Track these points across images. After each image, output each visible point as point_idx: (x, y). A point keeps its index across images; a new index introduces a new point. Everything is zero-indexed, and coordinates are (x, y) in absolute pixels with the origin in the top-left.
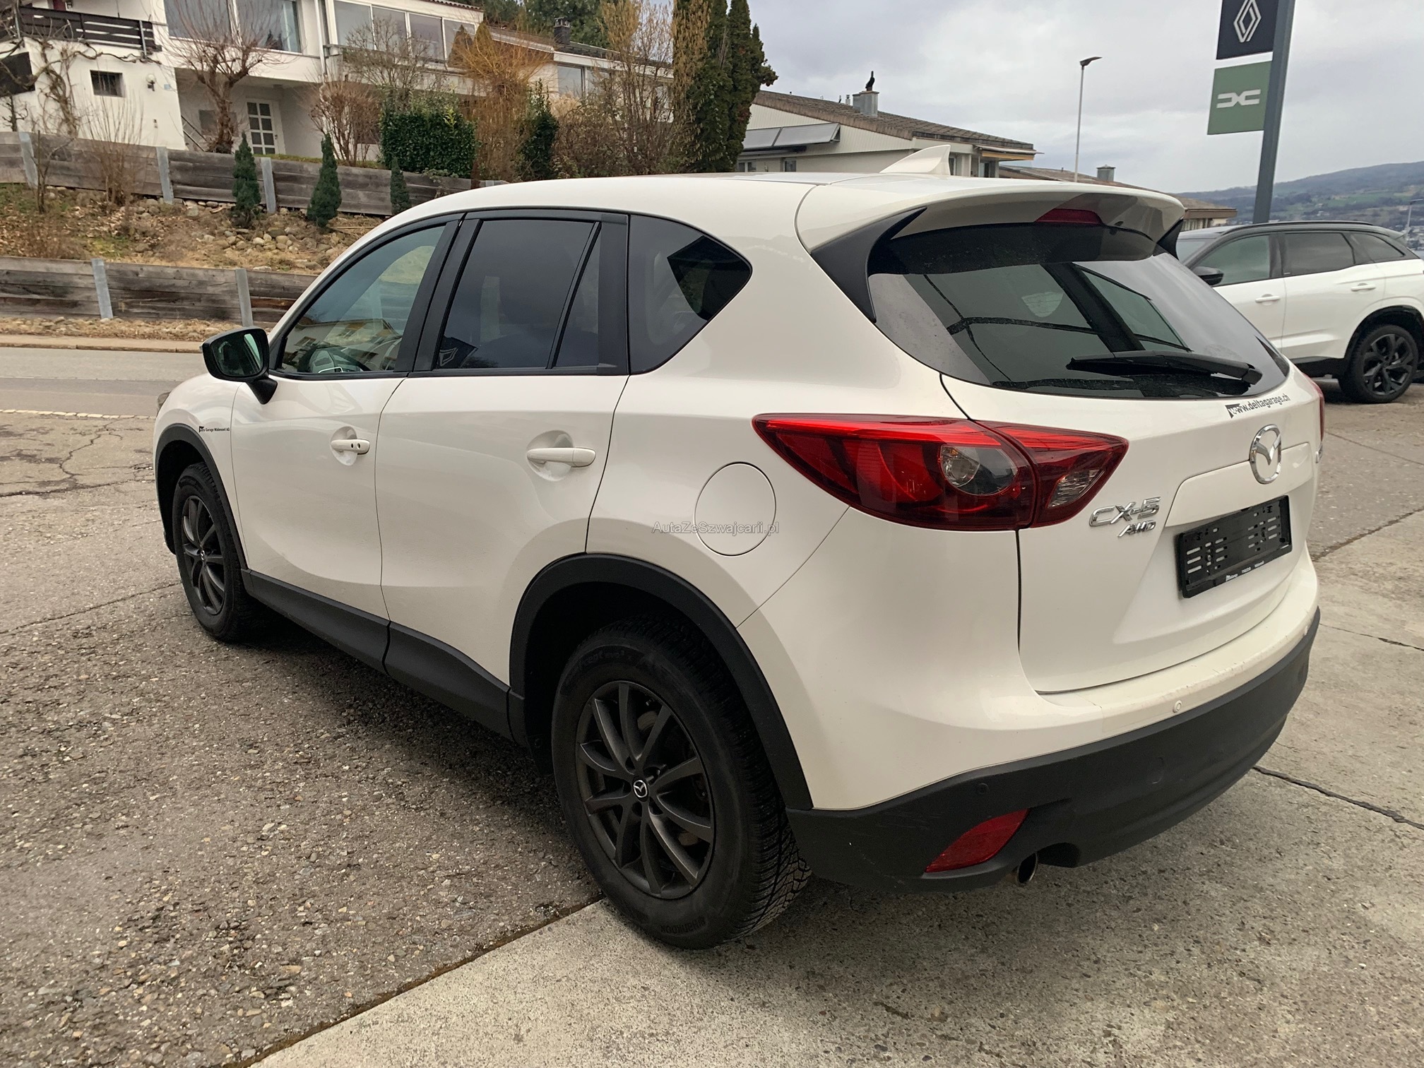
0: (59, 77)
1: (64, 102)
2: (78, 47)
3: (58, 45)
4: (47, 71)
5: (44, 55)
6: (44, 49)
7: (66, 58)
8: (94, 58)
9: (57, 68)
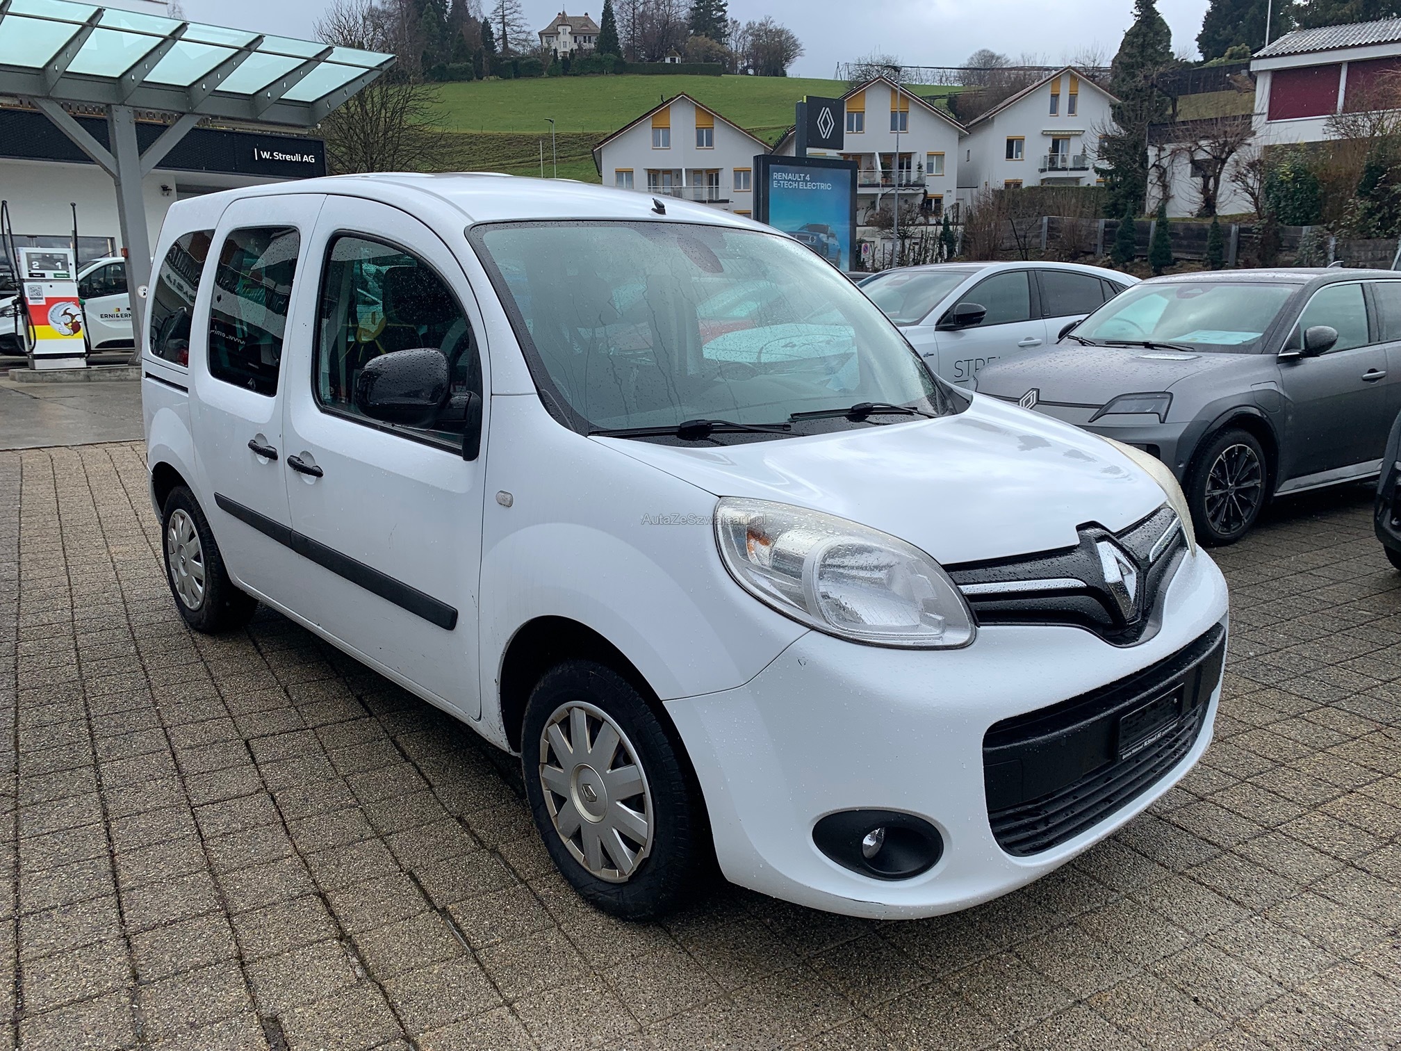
2: (1186, 145)
3: (1169, 147)
4: (1158, 166)
6: (1159, 151)
7: (1175, 154)
8: (1193, 151)
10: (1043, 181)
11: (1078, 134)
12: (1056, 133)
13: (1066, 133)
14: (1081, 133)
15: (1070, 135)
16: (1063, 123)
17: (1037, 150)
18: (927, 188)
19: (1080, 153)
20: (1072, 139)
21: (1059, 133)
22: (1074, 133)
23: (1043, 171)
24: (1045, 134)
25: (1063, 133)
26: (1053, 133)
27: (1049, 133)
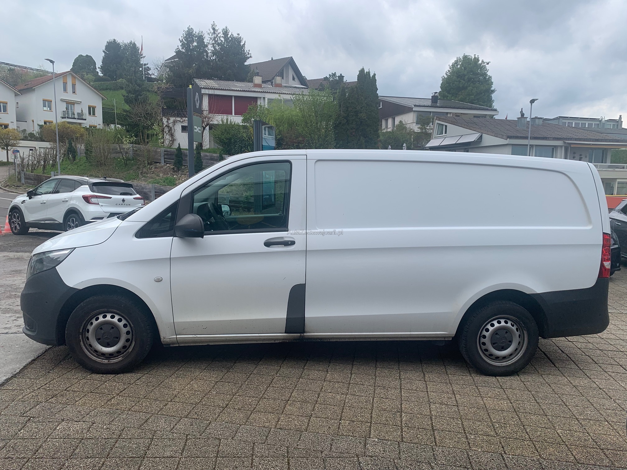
0: (171, 128)
1: (172, 135)
2: (179, 119)
3: (172, 119)
4: (168, 127)
5: (168, 122)
6: (168, 120)
7: (174, 122)
8: (182, 122)
9: (171, 125)
10: (63, 122)
11: (79, 103)
12: (67, 101)
13: (73, 102)
15: (75, 103)
16: (70, 97)
19: (80, 112)
20: (76, 105)
21: (69, 101)
23: (62, 118)
24: (62, 100)
25: (71, 101)
26: (66, 100)
27: (64, 100)
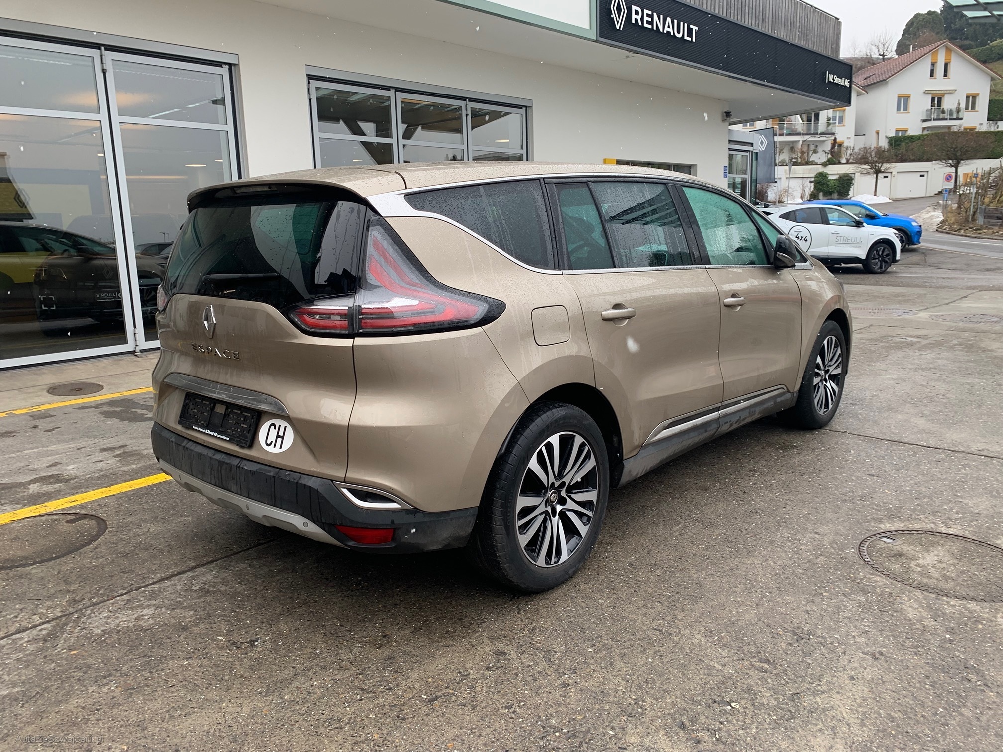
10: (924, 129)
11: (951, 92)
12: (935, 92)
13: (943, 92)
14: (953, 91)
15: (944, 94)
16: (939, 84)
17: (921, 105)
18: (837, 136)
19: (956, 106)
20: (946, 97)
21: (938, 92)
22: (948, 91)
23: (924, 121)
25: (940, 92)
26: (932, 92)
27: (929, 92)
